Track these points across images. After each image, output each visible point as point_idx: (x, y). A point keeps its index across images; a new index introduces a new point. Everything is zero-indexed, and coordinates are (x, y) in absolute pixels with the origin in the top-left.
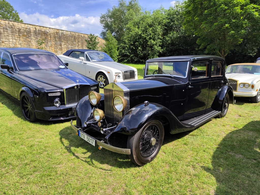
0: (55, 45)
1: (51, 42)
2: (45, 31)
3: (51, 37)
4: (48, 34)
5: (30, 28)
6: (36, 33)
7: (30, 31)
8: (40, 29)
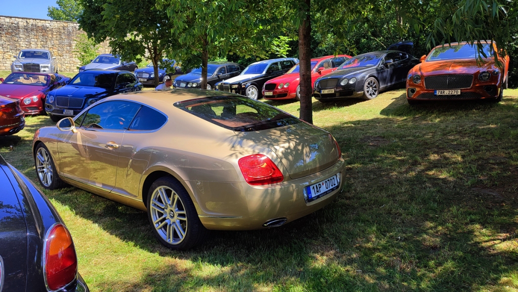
0: (60, 46)
1: (52, 41)
2: (43, 25)
3: (52, 34)
4: (48, 29)
5: (18, 23)
6: (27, 29)
7: (18, 26)
8: (34, 24)
